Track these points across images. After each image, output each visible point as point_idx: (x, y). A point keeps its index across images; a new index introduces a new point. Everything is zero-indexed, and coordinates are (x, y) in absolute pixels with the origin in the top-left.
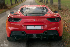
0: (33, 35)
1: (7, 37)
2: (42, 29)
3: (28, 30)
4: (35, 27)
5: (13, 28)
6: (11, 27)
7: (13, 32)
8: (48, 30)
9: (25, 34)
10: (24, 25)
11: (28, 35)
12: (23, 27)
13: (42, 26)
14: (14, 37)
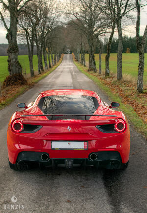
0: (66, 160)
1: (10, 163)
2: (86, 148)
3: (54, 150)
4: (69, 144)
5: (23, 147)
6: (20, 145)
7: (23, 154)
8: (99, 150)
9: (49, 158)
10: (47, 140)
11: (55, 162)
12: (44, 145)
13: (86, 143)
14: (25, 164)
